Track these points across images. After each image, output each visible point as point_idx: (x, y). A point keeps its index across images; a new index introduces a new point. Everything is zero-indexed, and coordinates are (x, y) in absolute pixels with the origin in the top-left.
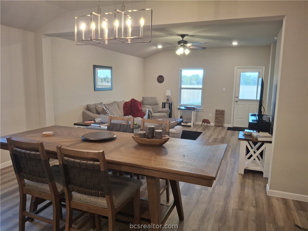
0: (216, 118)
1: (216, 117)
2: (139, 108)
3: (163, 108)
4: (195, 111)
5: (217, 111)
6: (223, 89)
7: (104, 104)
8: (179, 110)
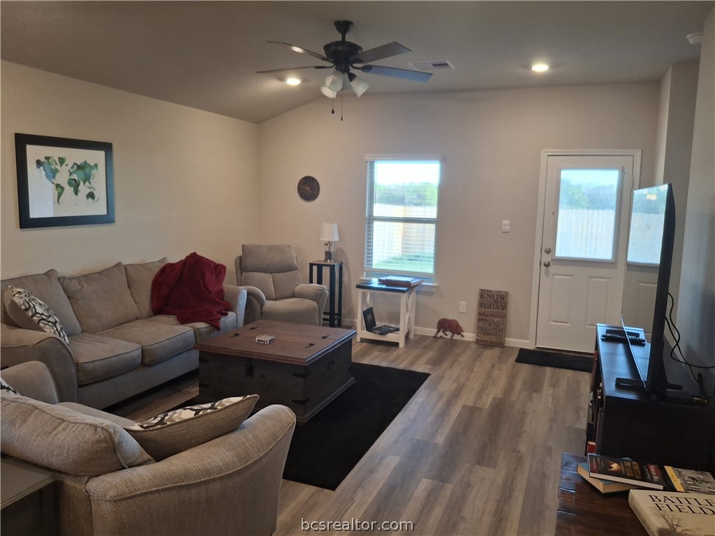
0: (481, 317)
1: (480, 314)
2: (207, 288)
3: (311, 282)
4: (413, 294)
5: (484, 294)
6: (505, 222)
7: (59, 279)
8: (360, 291)
